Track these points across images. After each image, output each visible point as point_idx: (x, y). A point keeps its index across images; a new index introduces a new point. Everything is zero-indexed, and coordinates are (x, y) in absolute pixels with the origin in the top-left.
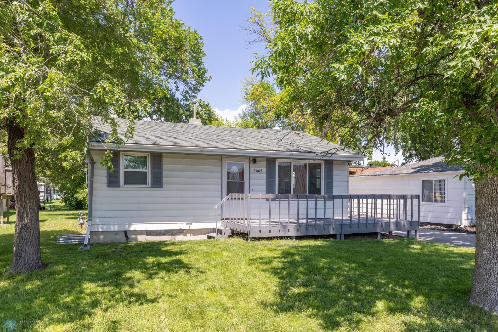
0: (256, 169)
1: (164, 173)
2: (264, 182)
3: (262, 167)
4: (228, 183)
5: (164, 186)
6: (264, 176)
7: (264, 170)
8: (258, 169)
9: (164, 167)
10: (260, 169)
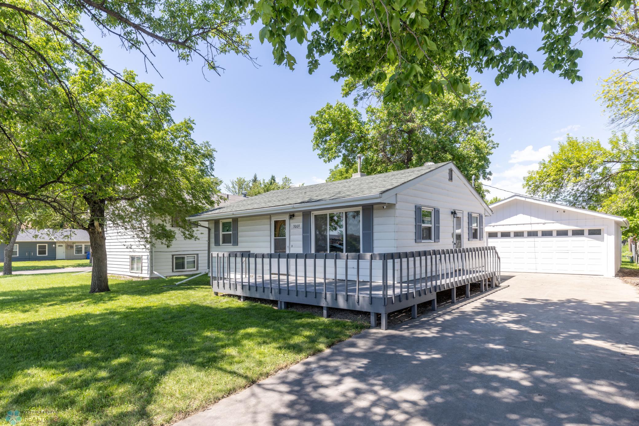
0: (295, 224)
1: (239, 233)
2: (301, 237)
3: (299, 221)
4: (275, 239)
5: (239, 244)
6: (300, 230)
7: (301, 224)
8: (296, 224)
9: (239, 228)
10: (298, 224)
